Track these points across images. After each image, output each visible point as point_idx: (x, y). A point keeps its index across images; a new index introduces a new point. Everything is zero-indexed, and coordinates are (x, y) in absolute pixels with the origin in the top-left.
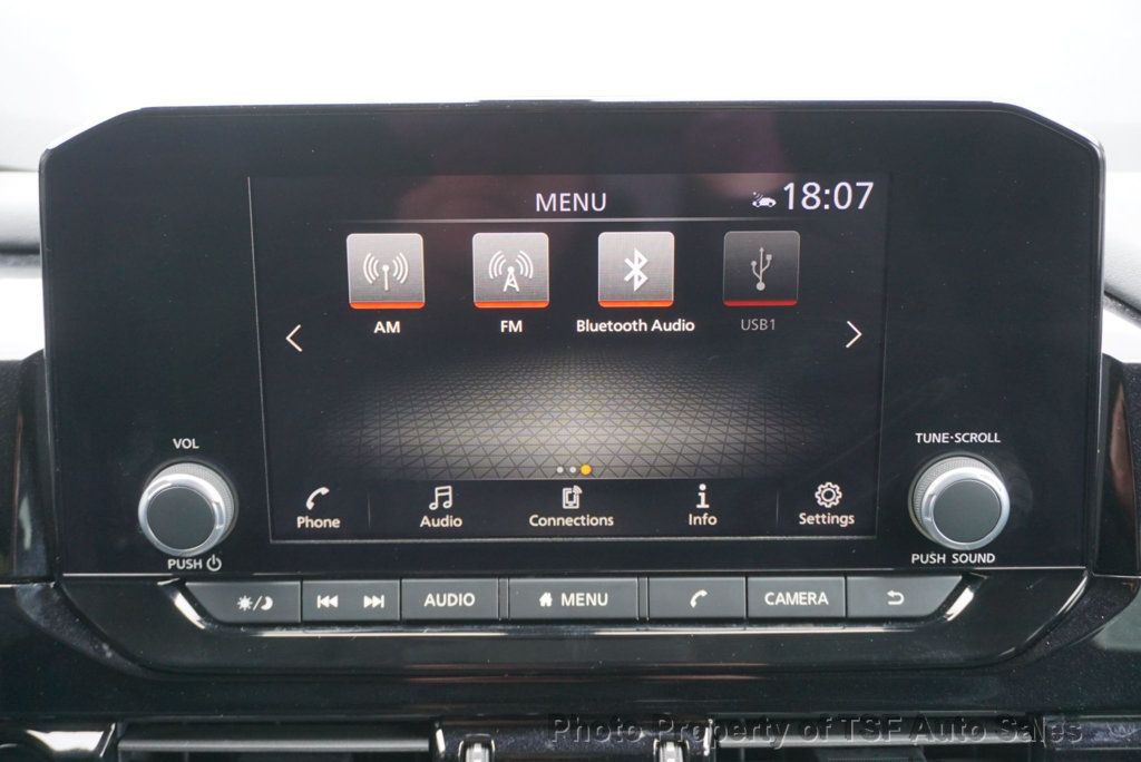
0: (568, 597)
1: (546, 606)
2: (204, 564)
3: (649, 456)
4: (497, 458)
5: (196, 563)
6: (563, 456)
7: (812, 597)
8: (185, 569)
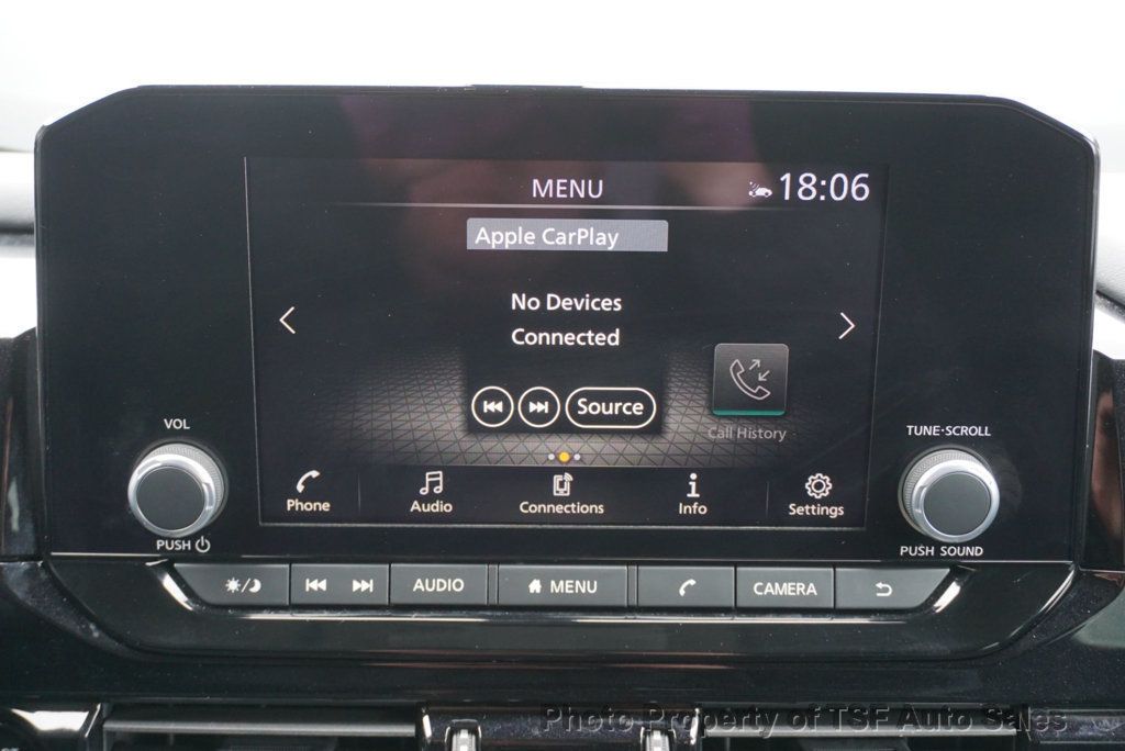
0: (557, 584)
1: (536, 593)
2: (193, 545)
3: (640, 445)
4: (489, 444)
5: (184, 545)
6: (554, 442)
7: (800, 588)
8: (173, 551)
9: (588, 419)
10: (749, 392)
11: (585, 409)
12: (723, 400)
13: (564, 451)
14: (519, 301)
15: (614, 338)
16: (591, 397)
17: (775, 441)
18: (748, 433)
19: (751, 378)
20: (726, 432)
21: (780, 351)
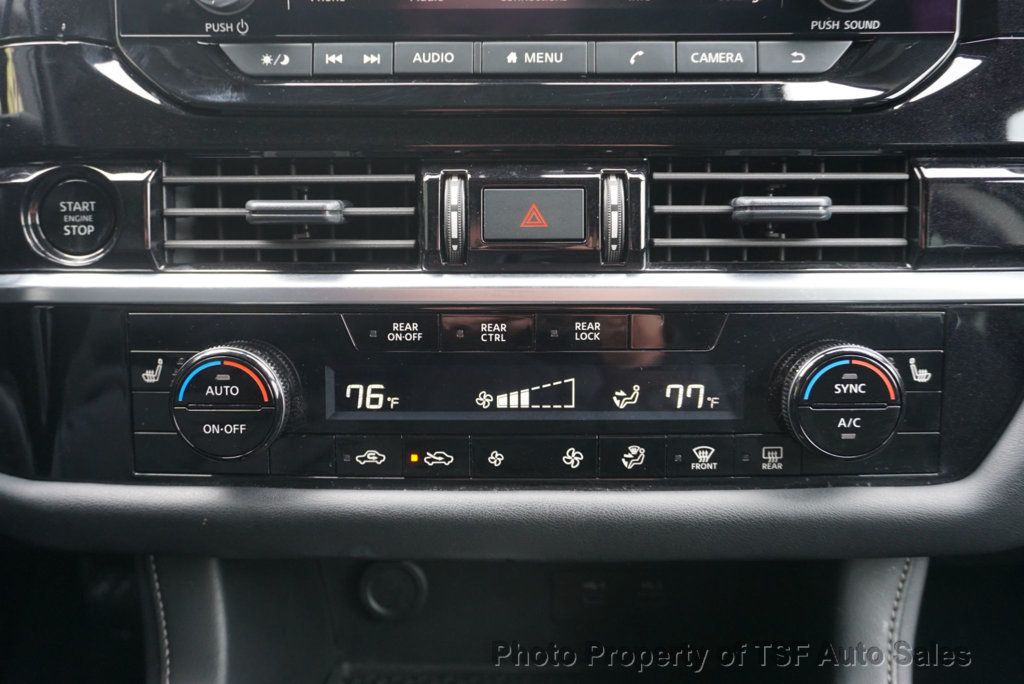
0: (530, 55)
1: (512, 63)
2: (235, 27)
5: (228, 27)
7: (729, 57)
8: (219, 32)
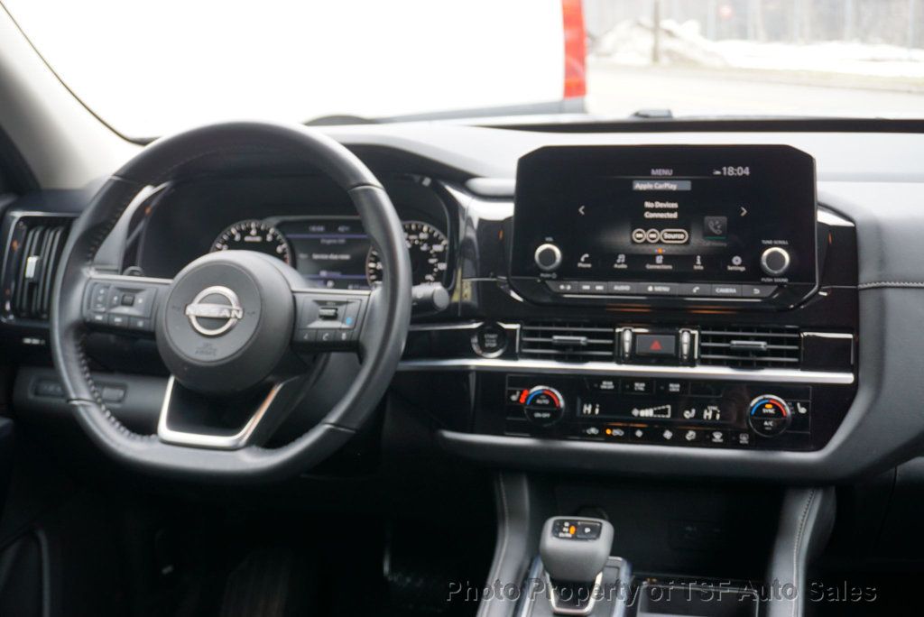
3: (683, 248)
4: (638, 247)
6: (657, 246)
9: (667, 239)
10: (716, 232)
11: (667, 236)
12: (708, 234)
13: (660, 250)
14: (648, 205)
15: (675, 215)
16: (669, 233)
17: (723, 247)
18: (715, 244)
19: (716, 227)
20: (708, 244)
21: (724, 219)
